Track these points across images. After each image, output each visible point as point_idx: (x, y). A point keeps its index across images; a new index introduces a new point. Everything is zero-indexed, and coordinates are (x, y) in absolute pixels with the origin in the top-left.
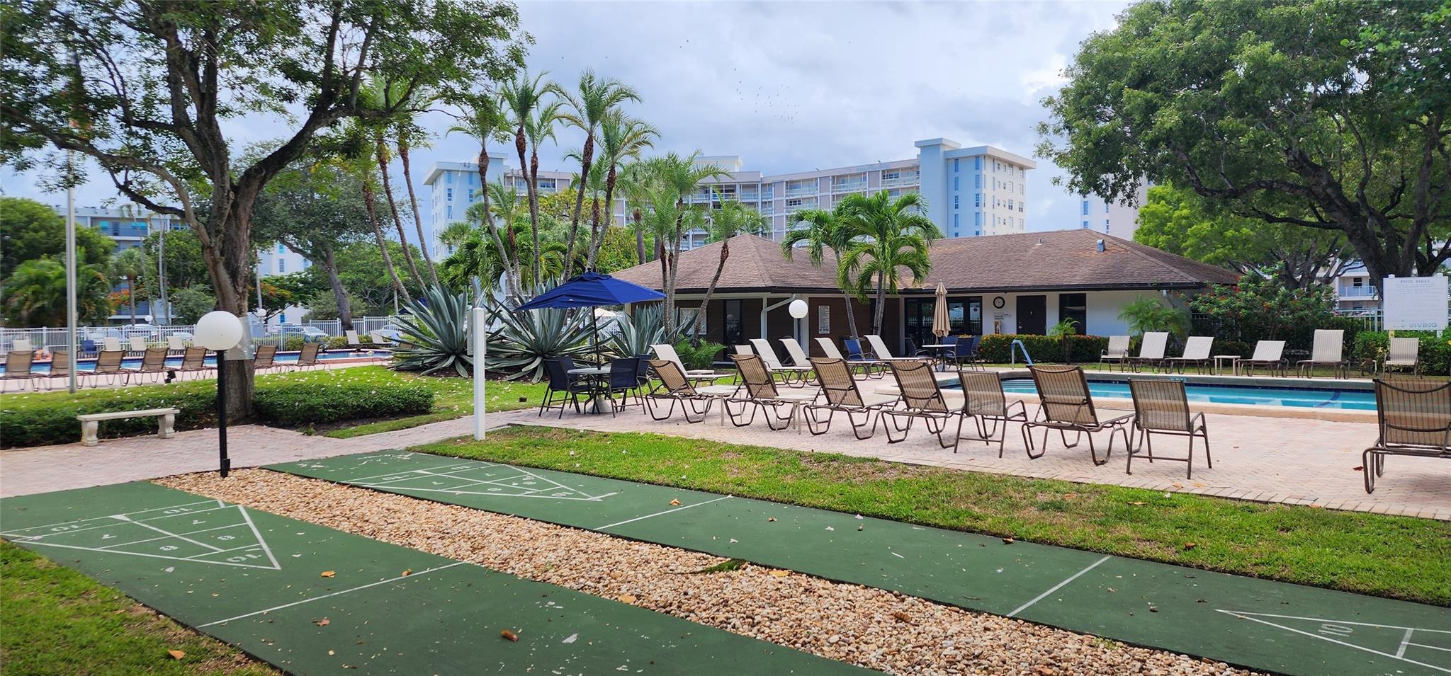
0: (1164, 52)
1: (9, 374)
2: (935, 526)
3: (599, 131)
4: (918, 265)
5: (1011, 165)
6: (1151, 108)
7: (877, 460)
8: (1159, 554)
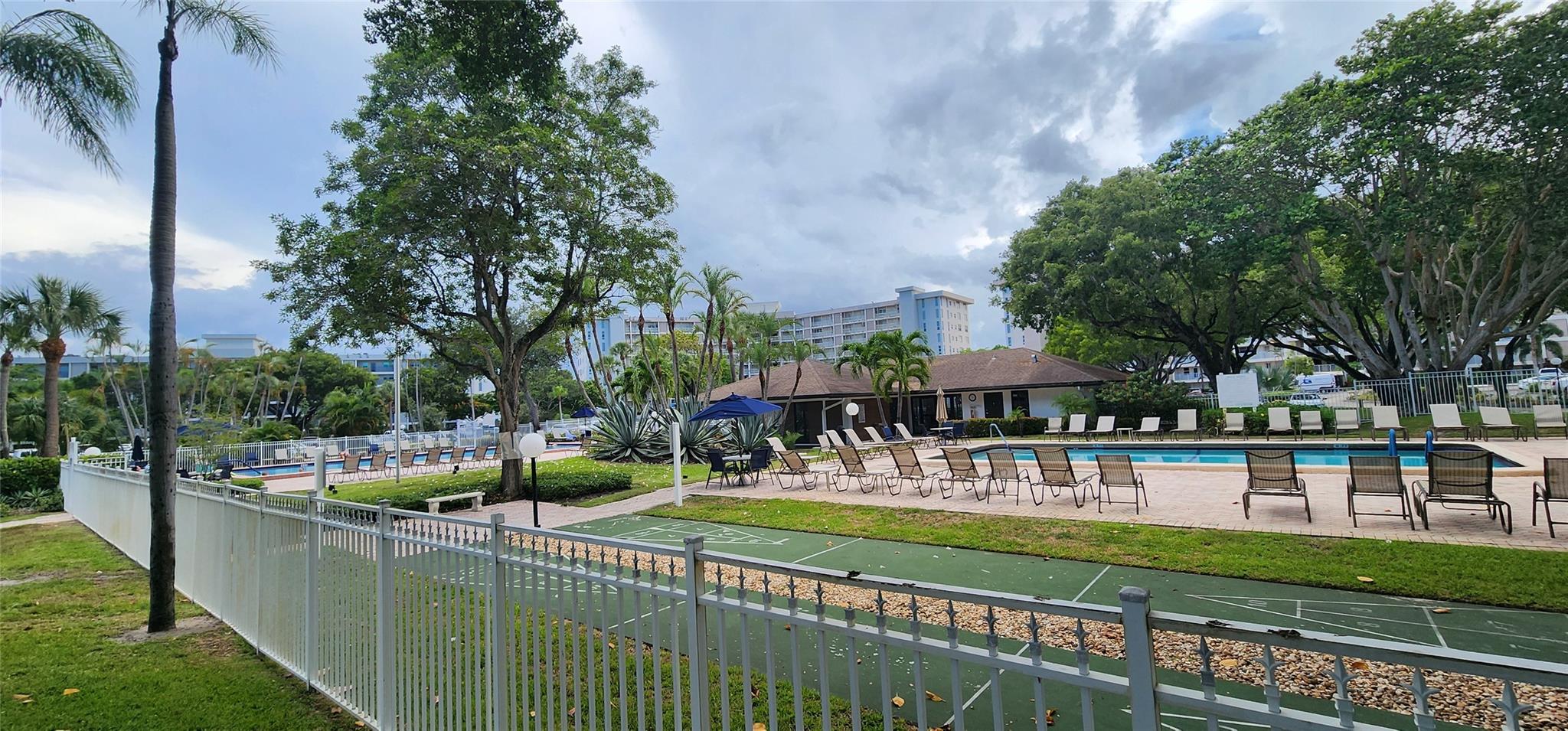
0: (1065, 242)
1: (345, 471)
2: (998, 551)
3: (714, 301)
4: (922, 376)
5: (958, 302)
6: (1062, 275)
7: (943, 511)
8: (1139, 563)
